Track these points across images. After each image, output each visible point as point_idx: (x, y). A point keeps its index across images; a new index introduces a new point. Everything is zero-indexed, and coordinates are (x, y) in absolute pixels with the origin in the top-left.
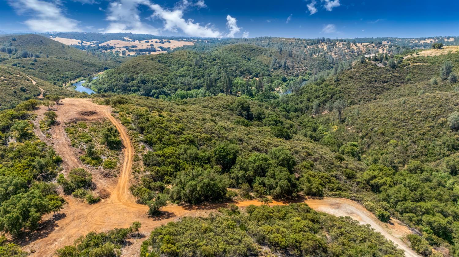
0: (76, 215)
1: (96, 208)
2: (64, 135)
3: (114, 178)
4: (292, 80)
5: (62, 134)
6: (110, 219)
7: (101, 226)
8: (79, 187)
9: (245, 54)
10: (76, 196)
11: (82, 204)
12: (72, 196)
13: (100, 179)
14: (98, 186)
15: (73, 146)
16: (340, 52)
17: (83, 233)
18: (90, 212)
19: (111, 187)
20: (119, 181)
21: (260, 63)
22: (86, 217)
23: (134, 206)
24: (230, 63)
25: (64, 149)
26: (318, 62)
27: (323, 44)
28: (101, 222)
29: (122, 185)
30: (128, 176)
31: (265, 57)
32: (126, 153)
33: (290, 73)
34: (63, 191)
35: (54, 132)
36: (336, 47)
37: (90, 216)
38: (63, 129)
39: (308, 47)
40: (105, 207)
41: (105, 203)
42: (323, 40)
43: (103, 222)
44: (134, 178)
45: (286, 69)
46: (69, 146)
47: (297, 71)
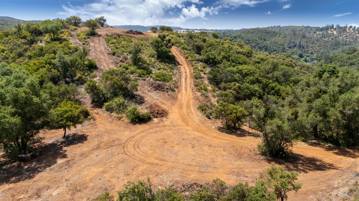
0: (106, 138)
1: (143, 131)
2: (104, 44)
3: (170, 92)
4: (309, 56)
5: (102, 43)
6: (176, 154)
7: (157, 168)
8: (115, 95)
9: (261, 36)
10: (110, 110)
11: (119, 122)
12: (104, 109)
13: (149, 91)
14: (146, 99)
15: (114, 54)
16: (351, 36)
17: (114, 181)
18: (133, 137)
19: (169, 103)
20: (179, 97)
21: (275, 43)
22: (123, 145)
23: (215, 135)
24: (249, 41)
25: (102, 57)
26: (331, 43)
27: (332, 30)
28: (157, 159)
29: (184, 102)
30: (191, 93)
31: (280, 38)
32: (182, 70)
33: (305, 52)
34: (90, 101)
35: (93, 41)
36: (347, 32)
37: (132, 143)
38: (103, 40)
39: (318, 33)
40: (161, 131)
41: (161, 124)
42: (332, 27)
43: (162, 160)
44: (201, 95)
45: (300, 48)
46: (108, 54)
47: (312, 50)
